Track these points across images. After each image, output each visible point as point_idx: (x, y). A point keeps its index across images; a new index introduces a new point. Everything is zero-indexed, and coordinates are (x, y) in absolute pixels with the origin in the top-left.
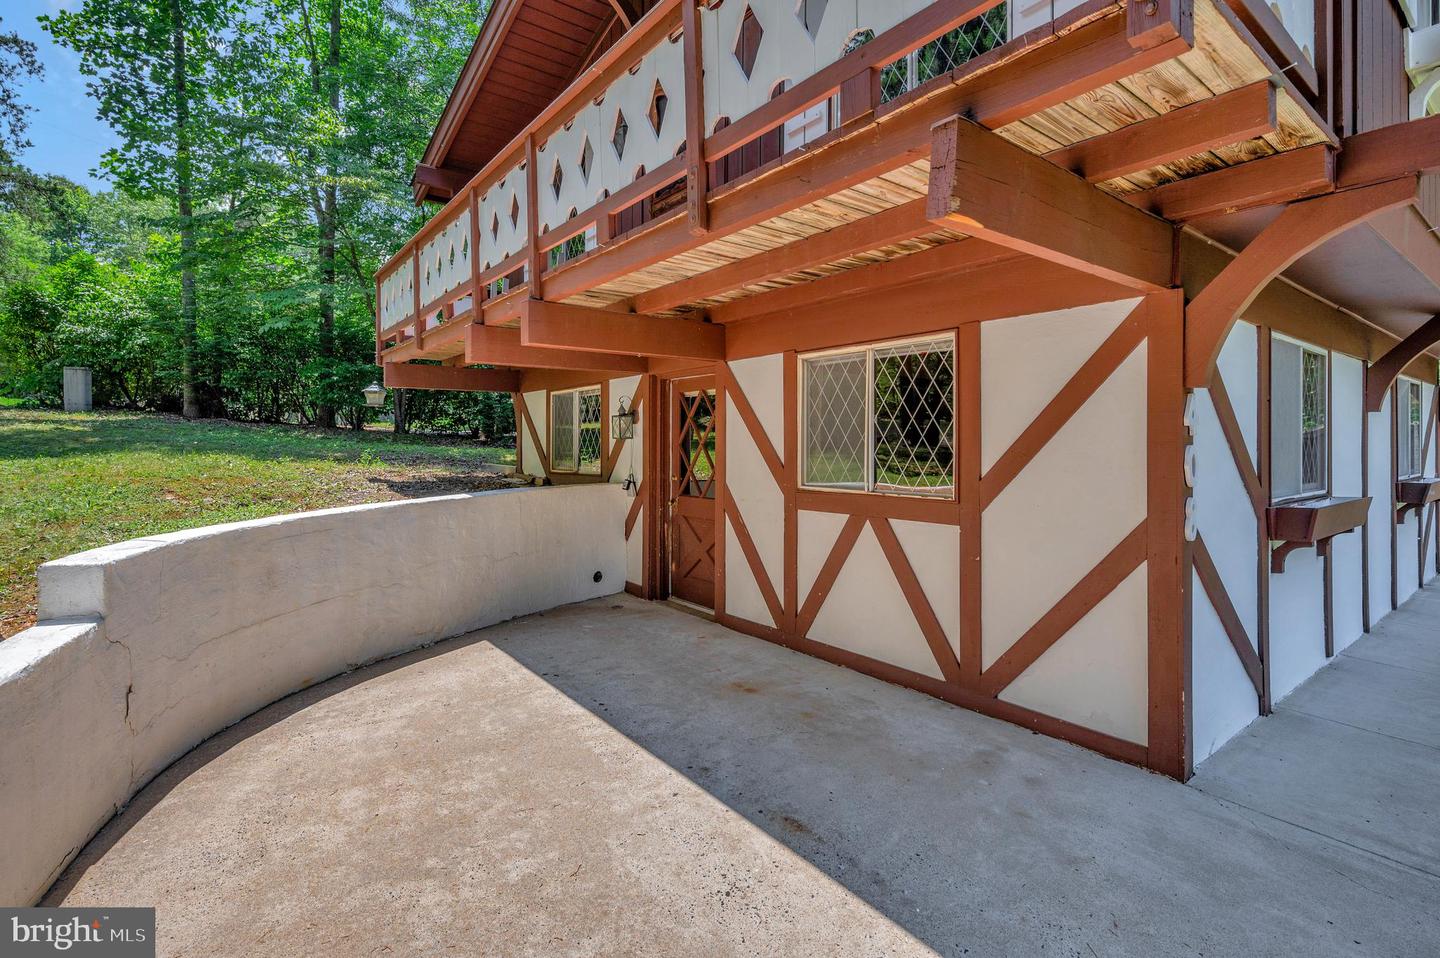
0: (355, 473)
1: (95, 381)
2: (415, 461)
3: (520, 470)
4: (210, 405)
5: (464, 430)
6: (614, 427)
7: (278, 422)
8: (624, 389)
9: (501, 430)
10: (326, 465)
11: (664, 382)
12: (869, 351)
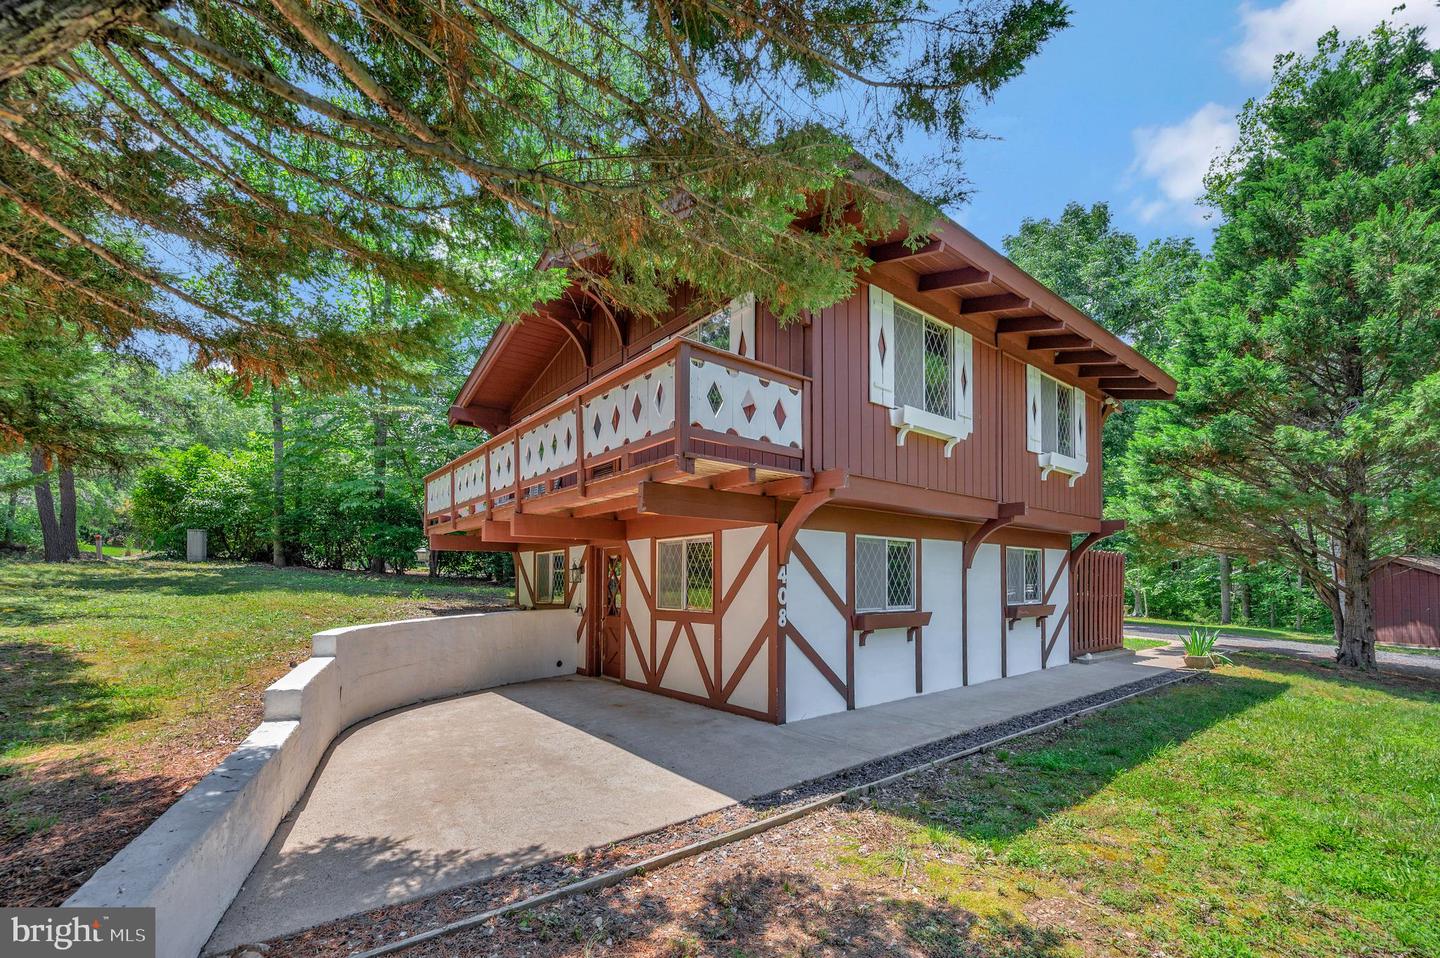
0: (410, 603)
1: (209, 538)
2: (448, 597)
3: (517, 602)
4: (293, 556)
5: (481, 575)
6: (573, 575)
7: (340, 568)
8: (577, 553)
9: (506, 576)
10: (391, 599)
11: (598, 550)
12: (684, 540)
